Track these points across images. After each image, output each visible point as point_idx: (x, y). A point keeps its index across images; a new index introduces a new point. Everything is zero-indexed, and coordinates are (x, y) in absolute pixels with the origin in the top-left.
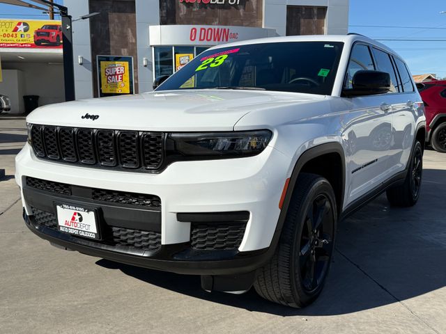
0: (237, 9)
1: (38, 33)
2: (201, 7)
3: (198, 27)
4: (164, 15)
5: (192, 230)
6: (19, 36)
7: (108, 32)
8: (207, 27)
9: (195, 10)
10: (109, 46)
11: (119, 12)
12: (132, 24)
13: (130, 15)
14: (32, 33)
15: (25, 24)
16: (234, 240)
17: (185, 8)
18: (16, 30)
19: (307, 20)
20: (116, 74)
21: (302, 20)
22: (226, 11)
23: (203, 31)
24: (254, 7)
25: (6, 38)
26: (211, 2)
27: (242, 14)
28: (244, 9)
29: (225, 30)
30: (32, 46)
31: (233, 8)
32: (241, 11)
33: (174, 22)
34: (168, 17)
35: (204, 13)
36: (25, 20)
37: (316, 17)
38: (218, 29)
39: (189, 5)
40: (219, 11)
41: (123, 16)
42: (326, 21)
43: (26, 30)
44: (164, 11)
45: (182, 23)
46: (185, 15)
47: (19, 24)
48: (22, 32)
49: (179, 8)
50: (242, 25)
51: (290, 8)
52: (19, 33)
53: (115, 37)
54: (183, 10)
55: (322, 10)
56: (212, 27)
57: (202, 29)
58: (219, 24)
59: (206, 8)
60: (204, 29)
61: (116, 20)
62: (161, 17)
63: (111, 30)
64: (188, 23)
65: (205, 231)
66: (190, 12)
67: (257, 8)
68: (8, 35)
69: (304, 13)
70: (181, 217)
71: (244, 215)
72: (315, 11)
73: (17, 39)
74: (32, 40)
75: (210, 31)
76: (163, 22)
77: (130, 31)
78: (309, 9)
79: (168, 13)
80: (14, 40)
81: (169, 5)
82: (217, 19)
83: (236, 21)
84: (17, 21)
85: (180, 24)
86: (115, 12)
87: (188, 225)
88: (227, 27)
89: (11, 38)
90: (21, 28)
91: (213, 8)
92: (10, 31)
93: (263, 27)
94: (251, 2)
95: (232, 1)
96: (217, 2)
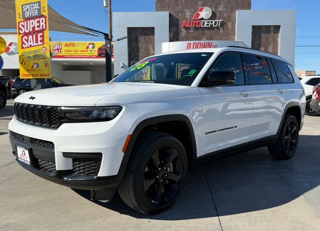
0: (219, 29)
1: (100, 49)
2: (195, 30)
3: (192, 42)
4: (172, 36)
5: (73, 163)
6: (89, 51)
7: (138, 48)
8: (197, 42)
9: (191, 31)
10: (138, 56)
11: (145, 35)
12: (152, 42)
13: (151, 37)
14: (96, 49)
15: (93, 44)
16: (95, 169)
17: (185, 30)
18: (88, 47)
19: (266, 35)
20: (142, 73)
21: (263, 35)
22: (211, 31)
23: (195, 45)
24: (230, 28)
25: (82, 53)
27: (221, 33)
28: (223, 29)
29: (209, 43)
30: (96, 57)
31: (215, 29)
32: (221, 31)
33: (177, 40)
34: (174, 37)
35: (197, 33)
36: (92, 42)
37: (272, 33)
38: (205, 43)
39: (187, 29)
40: (207, 32)
41: (147, 37)
42: (280, 35)
43: (93, 48)
44: (172, 33)
45: (183, 40)
46: (185, 35)
47: (90, 44)
48: (91, 49)
49: (181, 31)
50: (222, 40)
51: (254, 27)
52: (89, 50)
53: (142, 50)
54: (183, 32)
55: (277, 28)
56: (201, 42)
57: (194, 43)
58: (207, 40)
59: (198, 30)
60: (196, 43)
61: (143, 41)
62: (170, 37)
63: (140, 46)
64: (187, 40)
65: (79, 164)
66: (188, 33)
67: (232, 29)
68: (83, 51)
69: (264, 30)
70: (66, 155)
71: (100, 155)
72: (272, 29)
73: (88, 53)
74: (96, 54)
75: (199, 44)
76: (171, 40)
77: (151, 46)
78: (267, 29)
79: (174, 35)
80: (86, 54)
81: (175, 29)
82: (205, 37)
83: (217, 37)
84: (88, 42)
85: (182, 41)
86: (142, 35)
87: (70, 160)
88: (210, 42)
89: (85, 52)
90: (91, 46)
91: (203, 30)
92: (84, 49)
93: (236, 40)
94: (228, 25)
95: (215, 24)
96: (205, 25)
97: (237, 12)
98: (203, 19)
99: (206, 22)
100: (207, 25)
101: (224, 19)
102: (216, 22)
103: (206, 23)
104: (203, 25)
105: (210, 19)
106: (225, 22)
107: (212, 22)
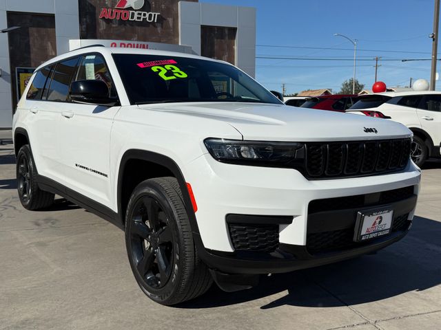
0: (155, 26)
2: (120, 24)
3: (118, 42)
4: (84, 30)
7: (28, 46)
9: (114, 26)
10: (30, 58)
11: (38, 26)
12: (52, 38)
13: (50, 30)
17: (104, 23)
19: (219, 40)
21: (215, 40)
22: (144, 28)
24: (171, 25)
26: (130, 19)
27: (159, 31)
28: (162, 27)
31: (151, 26)
32: (159, 29)
33: (94, 37)
34: (89, 31)
35: (124, 29)
37: (227, 38)
38: (137, 45)
39: (108, 21)
40: (138, 29)
41: (43, 30)
42: (236, 42)
44: (84, 26)
45: (102, 38)
46: (105, 30)
49: (99, 24)
50: (160, 42)
51: (203, 27)
53: (35, 50)
54: (102, 26)
55: (233, 31)
56: (132, 42)
58: (138, 40)
59: (125, 25)
60: (124, 44)
61: (36, 34)
62: (81, 31)
63: (31, 43)
64: (109, 38)
66: (109, 27)
67: (173, 26)
69: (216, 33)
72: (227, 32)
75: (129, 46)
76: (83, 37)
77: (49, 44)
78: (221, 29)
79: (87, 28)
81: (88, 21)
82: (136, 35)
83: (154, 38)
85: (100, 39)
91: (131, 25)
93: (180, 44)
94: (168, 21)
95: (150, 18)
96: (135, 18)
97: (179, 3)
98: (131, 8)
99: (136, 13)
100: (138, 18)
101: (162, 11)
102: (150, 15)
103: (136, 16)
104: (132, 17)
105: (142, 9)
106: (164, 16)
107: (145, 15)
